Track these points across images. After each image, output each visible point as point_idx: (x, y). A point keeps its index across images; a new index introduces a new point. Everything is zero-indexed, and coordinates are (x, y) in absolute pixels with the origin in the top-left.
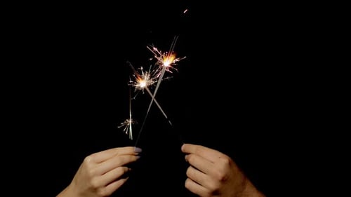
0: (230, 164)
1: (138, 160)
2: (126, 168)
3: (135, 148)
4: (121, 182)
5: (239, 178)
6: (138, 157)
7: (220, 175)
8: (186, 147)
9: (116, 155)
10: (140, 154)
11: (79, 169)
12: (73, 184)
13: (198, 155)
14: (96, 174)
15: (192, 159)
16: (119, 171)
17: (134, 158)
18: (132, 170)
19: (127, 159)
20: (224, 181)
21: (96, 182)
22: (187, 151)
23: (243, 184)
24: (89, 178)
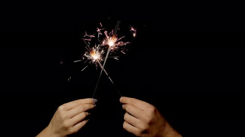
0: (155, 111)
1: (95, 107)
2: (87, 113)
3: (92, 99)
4: (84, 123)
5: (161, 121)
6: (95, 105)
7: (148, 119)
8: (123, 99)
9: (79, 105)
10: (96, 103)
11: (55, 115)
12: (50, 125)
13: (132, 105)
14: (66, 118)
15: (128, 108)
16: (83, 115)
17: (92, 106)
18: (91, 114)
19: (88, 107)
20: (151, 123)
21: (67, 123)
22: (124, 102)
23: (164, 125)
24: (62, 121)
